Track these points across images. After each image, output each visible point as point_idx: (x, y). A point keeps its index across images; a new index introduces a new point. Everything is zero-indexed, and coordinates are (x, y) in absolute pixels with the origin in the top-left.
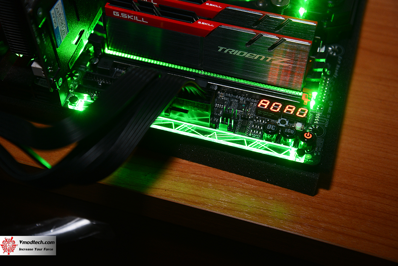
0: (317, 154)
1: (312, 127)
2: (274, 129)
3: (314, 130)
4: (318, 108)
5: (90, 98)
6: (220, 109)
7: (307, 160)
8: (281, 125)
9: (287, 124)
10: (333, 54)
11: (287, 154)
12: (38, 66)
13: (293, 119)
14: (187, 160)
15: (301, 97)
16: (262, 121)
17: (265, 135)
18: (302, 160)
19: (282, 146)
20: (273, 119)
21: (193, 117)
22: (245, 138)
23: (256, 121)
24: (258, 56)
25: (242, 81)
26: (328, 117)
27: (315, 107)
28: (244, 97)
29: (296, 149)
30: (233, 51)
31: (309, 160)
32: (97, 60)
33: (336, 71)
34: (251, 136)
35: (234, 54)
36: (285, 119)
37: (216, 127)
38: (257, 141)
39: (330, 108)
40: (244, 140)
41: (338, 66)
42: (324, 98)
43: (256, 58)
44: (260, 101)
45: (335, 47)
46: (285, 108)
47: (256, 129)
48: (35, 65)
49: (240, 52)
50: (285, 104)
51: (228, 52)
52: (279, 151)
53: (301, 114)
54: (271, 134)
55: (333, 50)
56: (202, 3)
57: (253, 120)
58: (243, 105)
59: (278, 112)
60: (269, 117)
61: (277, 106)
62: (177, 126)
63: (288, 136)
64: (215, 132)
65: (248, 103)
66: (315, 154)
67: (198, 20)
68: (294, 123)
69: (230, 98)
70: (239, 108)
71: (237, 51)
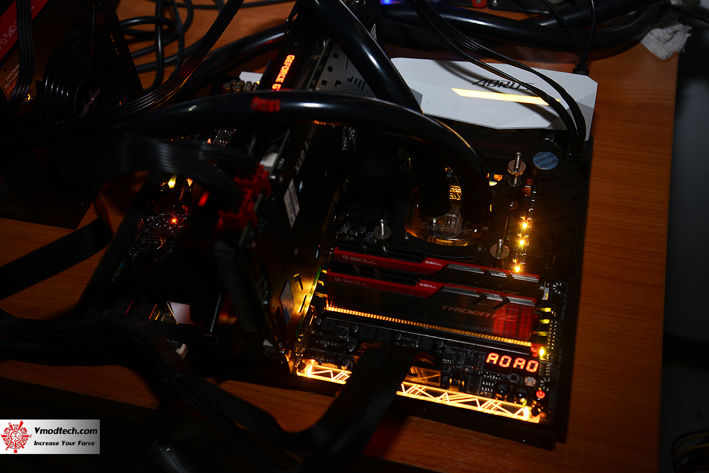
0: (551, 412)
1: (544, 381)
2: (506, 389)
3: (546, 384)
4: (548, 358)
5: (317, 363)
6: (448, 365)
7: (542, 419)
8: (512, 381)
9: (518, 380)
10: (558, 292)
11: (521, 414)
12: (269, 344)
13: (524, 373)
14: (418, 416)
15: (530, 348)
16: (492, 377)
17: (498, 395)
18: (536, 420)
19: (515, 405)
20: (504, 373)
21: (422, 377)
22: (476, 398)
23: (486, 376)
24: (483, 313)
25: (468, 333)
26: (559, 367)
27: (545, 357)
28: (471, 349)
29: (530, 408)
30: (457, 309)
32: (321, 320)
33: (563, 313)
34: (483, 396)
35: (459, 311)
36: (516, 375)
37: (446, 388)
38: (490, 401)
39: (560, 357)
40: (475, 401)
41: (565, 306)
42: (553, 344)
43: (481, 315)
44: (488, 355)
45: (559, 284)
46: (514, 362)
47: (488, 387)
48: (266, 343)
49: (464, 310)
50: (514, 357)
51: (452, 310)
52: (514, 410)
53: (532, 367)
54: (503, 395)
55: (558, 288)
56: (421, 261)
57: (483, 375)
58: (472, 360)
59: (508, 367)
60: (499, 372)
61: (506, 360)
62: (407, 388)
63: (520, 395)
64: (446, 394)
65: (476, 355)
66: (549, 412)
67: (419, 282)
68: (525, 379)
69: (457, 351)
70: (468, 362)
71: (461, 309)
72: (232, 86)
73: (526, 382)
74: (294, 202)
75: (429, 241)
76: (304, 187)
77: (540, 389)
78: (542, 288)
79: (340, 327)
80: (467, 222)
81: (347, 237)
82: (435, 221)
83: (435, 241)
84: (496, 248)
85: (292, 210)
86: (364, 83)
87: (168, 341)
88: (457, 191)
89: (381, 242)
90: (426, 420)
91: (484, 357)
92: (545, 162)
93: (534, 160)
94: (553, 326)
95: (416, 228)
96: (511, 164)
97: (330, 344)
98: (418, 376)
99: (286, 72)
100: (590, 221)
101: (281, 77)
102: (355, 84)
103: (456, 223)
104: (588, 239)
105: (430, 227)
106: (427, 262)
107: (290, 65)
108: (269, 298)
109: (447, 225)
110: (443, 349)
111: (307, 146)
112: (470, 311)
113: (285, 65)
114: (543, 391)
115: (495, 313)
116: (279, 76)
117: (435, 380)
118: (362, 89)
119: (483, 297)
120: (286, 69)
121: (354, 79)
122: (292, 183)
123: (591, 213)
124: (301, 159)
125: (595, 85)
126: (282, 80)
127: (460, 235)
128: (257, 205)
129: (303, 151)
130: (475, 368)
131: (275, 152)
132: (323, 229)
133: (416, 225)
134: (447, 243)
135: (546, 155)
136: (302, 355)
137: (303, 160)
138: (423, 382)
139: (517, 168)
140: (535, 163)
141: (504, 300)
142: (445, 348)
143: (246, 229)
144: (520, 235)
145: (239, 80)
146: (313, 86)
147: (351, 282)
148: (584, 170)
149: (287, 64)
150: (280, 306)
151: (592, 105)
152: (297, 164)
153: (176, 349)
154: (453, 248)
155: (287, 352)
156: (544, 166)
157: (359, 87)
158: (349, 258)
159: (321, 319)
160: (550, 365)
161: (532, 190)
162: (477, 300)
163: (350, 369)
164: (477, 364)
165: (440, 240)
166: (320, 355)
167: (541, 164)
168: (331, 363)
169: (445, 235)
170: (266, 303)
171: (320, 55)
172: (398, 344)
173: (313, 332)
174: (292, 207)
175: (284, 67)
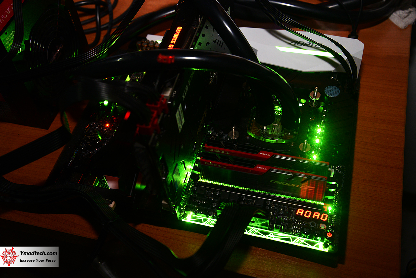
0: (335, 245)
1: (331, 226)
2: (308, 231)
3: (332, 228)
4: (333, 212)
5: (194, 214)
6: (273, 216)
7: (330, 250)
8: (312, 226)
9: (315, 225)
10: (339, 172)
11: (317, 246)
12: (165, 203)
13: (319, 221)
15: (322, 206)
16: (300, 223)
17: (303, 235)
18: (327, 250)
19: (313, 241)
20: (306, 221)
21: (257, 223)
22: (290, 236)
23: (296, 223)
24: (295, 185)
25: (285, 196)
26: (340, 218)
28: (286, 206)
29: (323, 243)
30: (279, 182)
31: (331, 249)
33: (342, 184)
34: (294, 235)
35: (280, 183)
36: (314, 222)
37: (272, 230)
38: (298, 238)
39: (341, 211)
40: (290, 238)
41: (343, 181)
42: (336, 204)
43: (293, 186)
44: (297, 210)
45: (340, 167)
46: (313, 215)
47: (297, 229)
48: (163, 202)
49: (283, 183)
50: (313, 211)
51: (276, 182)
52: (312, 244)
53: (324, 218)
54: (306, 234)
55: (339, 169)
56: (257, 153)
57: (293, 222)
58: (287, 213)
59: (309, 218)
60: (304, 221)
61: (308, 213)
62: (248, 230)
63: (317, 235)
64: (272, 233)
65: (290, 210)
66: (334, 245)
67: (256, 166)
68: (319, 225)
69: (278, 207)
70: (285, 214)
71: (281, 182)
72: (142, 43)
73: (320, 227)
74: (182, 117)
75: (261, 140)
76: (187, 108)
77: (329, 232)
78: (330, 169)
79: (208, 191)
80: (284, 128)
81: (212, 137)
82: (265, 128)
83: (265, 140)
84: (303, 146)
85: (180, 122)
86: (223, 43)
87: (104, 199)
88: (279, 109)
89: (234, 141)
90: (259, 249)
91: (294, 211)
92: (332, 92)
93: (325, 91)
94: (336, 192)
95: (255, 132)
96: (312, 93)
97: (202, 202)
98: (255, 222)
99: (177, 37)
100: (358, 128)
101: (174, 40)
102: (217, 44)
103: (278, 129)
104: (357, 139)
105: (262, 132)
106: (261, 154)
107: (179, 33)
108: (166, 176)
109: (272, 130)
110: (270, 206)
111: (189, 83)
112: (287, 184)
113: (176, 33)
114: (331, 232)
115: (302, 185)
116: (173, 40)
117: (265, 225)
118: (221, 47)
119: (295, 176)
120: (177, 35)
121: (217, 41)
122: (180, 106)
123: (359, 123)
124: (186, 91)
125: (362, 45)
126: (174, 42)
127: (280, 136)
128: (160, 120)
129: (187, 86)
130: (289, 218)
131: (170, 87)
132: (198, 132)
133: (253, 130)
134: (272, 142)
135: (332, 88)
136: (185, 209)
137: (187, 91)
138: (258, 226)
139: (315, 96)
140: (326, 93)
141: (308, 177)
142: (271, 205)
143: (153, 135)
144: (316, 136)
145: (146, 39)
146: (193, 46)
147: (215, 165)
148: (355, 97)
149: (177, 32)
150: (172, 180)
151: (360, 57)
152: (184, 94)
153: (109, 205)
154: (276, 145)
155: (176, 207)
156: (331, 95)
157: (219, 45)
158: (214, 150)
159: (196, 187)
160: (334, 217)
161: (324, 109)
162: (292, 177)
163: (213, 217)
164: (290, 215)
165: (268, 140)
166: (196, 209)
167: (329, 93)
168: (202, 213)
169: (271, 136)
170: (164, 178)
171: (197, 27)
172: (243, 203)
173: (191, 195)
174: (180, 120)
175: (175, 34)
